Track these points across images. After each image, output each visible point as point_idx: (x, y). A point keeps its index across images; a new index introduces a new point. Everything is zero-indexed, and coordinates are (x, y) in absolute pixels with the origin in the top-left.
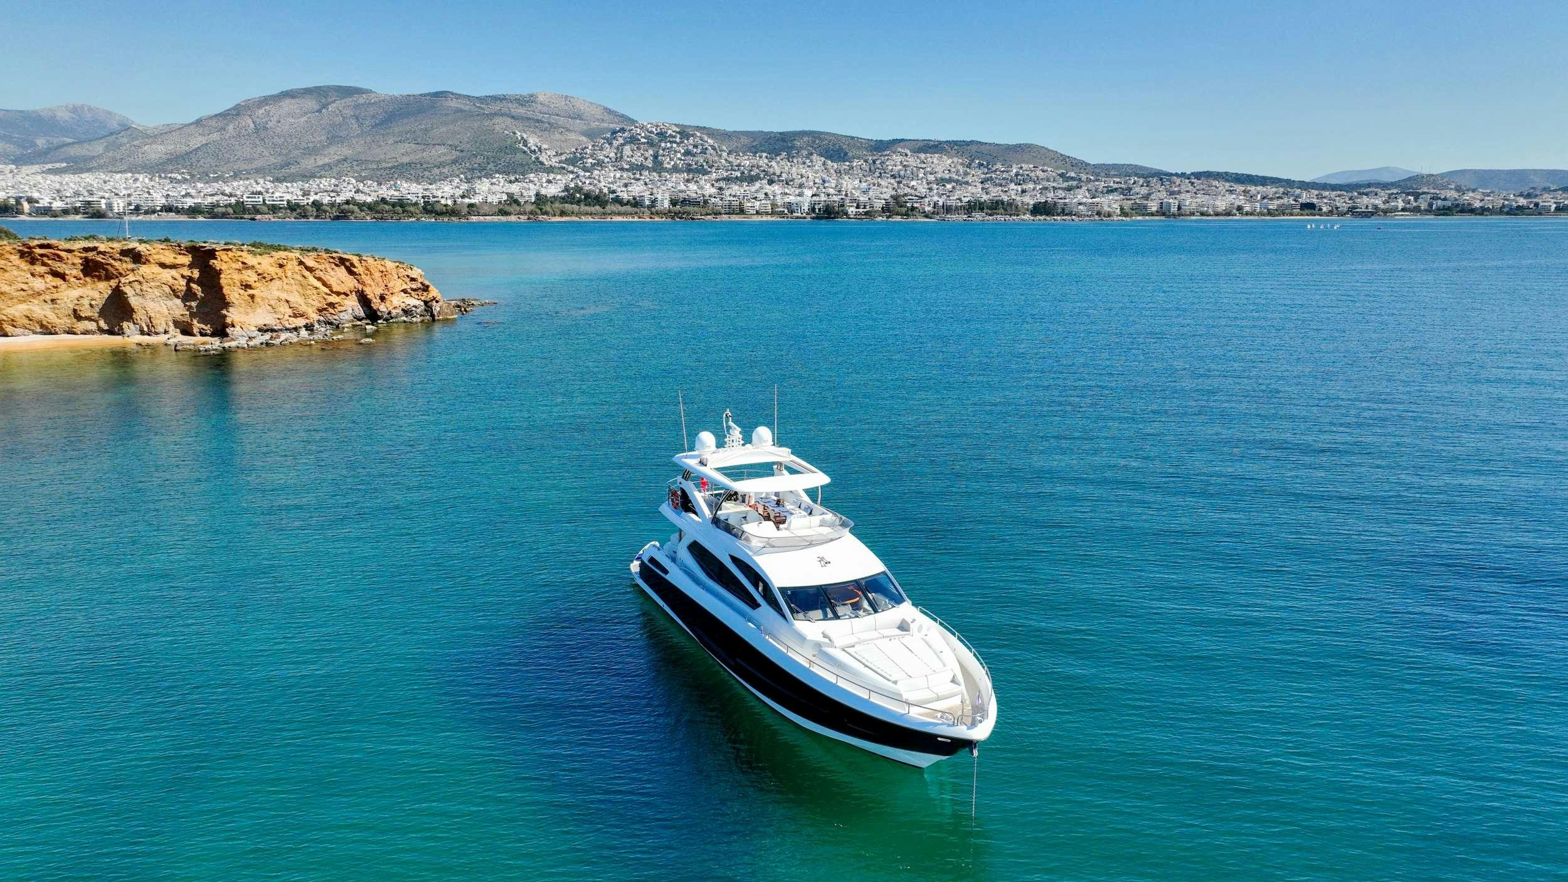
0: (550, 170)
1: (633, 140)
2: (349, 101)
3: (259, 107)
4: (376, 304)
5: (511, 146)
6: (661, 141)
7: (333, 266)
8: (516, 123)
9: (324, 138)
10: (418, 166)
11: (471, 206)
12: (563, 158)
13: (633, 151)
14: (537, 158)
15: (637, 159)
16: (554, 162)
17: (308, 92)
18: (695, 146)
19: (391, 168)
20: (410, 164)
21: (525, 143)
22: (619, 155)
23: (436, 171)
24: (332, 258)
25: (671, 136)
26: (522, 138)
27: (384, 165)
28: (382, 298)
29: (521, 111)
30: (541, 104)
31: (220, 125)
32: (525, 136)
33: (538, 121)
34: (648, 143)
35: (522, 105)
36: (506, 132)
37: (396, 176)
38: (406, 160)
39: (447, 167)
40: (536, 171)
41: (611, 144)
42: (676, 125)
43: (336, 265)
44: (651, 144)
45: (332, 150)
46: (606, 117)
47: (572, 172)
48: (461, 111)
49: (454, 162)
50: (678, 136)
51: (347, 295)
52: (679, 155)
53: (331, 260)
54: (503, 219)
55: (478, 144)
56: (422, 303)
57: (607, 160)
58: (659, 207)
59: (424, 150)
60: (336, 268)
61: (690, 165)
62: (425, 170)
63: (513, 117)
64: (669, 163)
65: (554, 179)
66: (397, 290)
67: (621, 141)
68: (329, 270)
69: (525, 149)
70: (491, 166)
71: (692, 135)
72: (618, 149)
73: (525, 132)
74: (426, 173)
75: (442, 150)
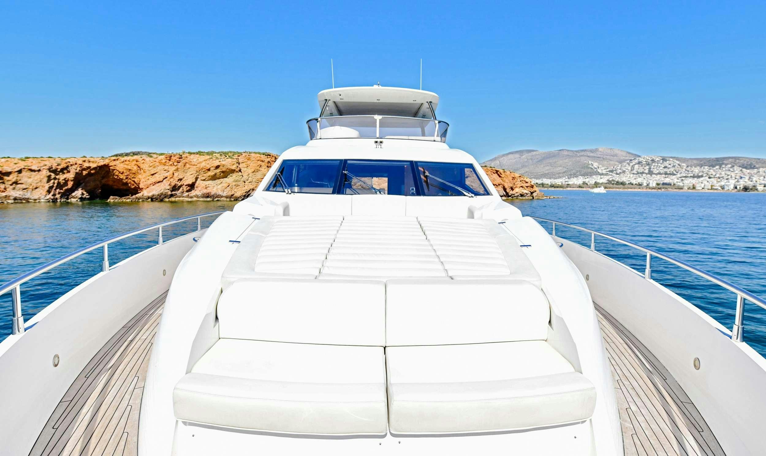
0: (602, 174)
1: (639, 163)
2: (530, 154)
3: (502, 157)
4: (508, 190)
5: (587, 166)
6: (652, 163)
7: (492, 173)
8: (590, 158)
9: (520, 166)
10: (551, 174)
11: (568, 184)
12: (608, 170)
13: (639, 167)
14: (597, 170)
15: (641, 170)
16: (604, 172)
17: (517, 152)
18: (670, 164)
19: (541, 175)
20: (548, 173)
21: (592, 165)
22: (632, 168)
23: (557, 175)
25: (658, 161)
26: (591, 163)
27: (539, 174)
28: (512, 189)
29: (592, 154)
30: (600, 152)
31: (490, 163)
32: (592, 162)
33: (598, 157)
34: (646, 164)
35: (593, 152)
36: (585, 162)
37: (543, 177)
38: (547, 172)
39: (561, 174)
40: (596, 175)
41: (629, 164)
42: (660, 157)
43: (494, 173)
44: (648, 164)
45: (522, 170)
46: (628, 155)
47: (611, 175)
48: (569, 155)
49: (564, 172)
50: (662, 161)
51: (497, 186)
52: (661, 168)
53: (492, 171)
54: (580, 189)
55: (574, 166)
56: (530, 193)
57: (627, 170)
58: (651, 186)
59: (553, 169)
60: (493, 174)
61: (666, 172)
62: (553, 175)
63: (589, 157)
64: (656, 171)
65: (603, 177)
66: (519, 186)
67: (634, 163)
68: (491, 175)
69: (592, 167)
70: (578, 173)
71: (669, 160)
72: (632, 166)
73: (593, 161)
74: (553, 176)
75: (560, 168)
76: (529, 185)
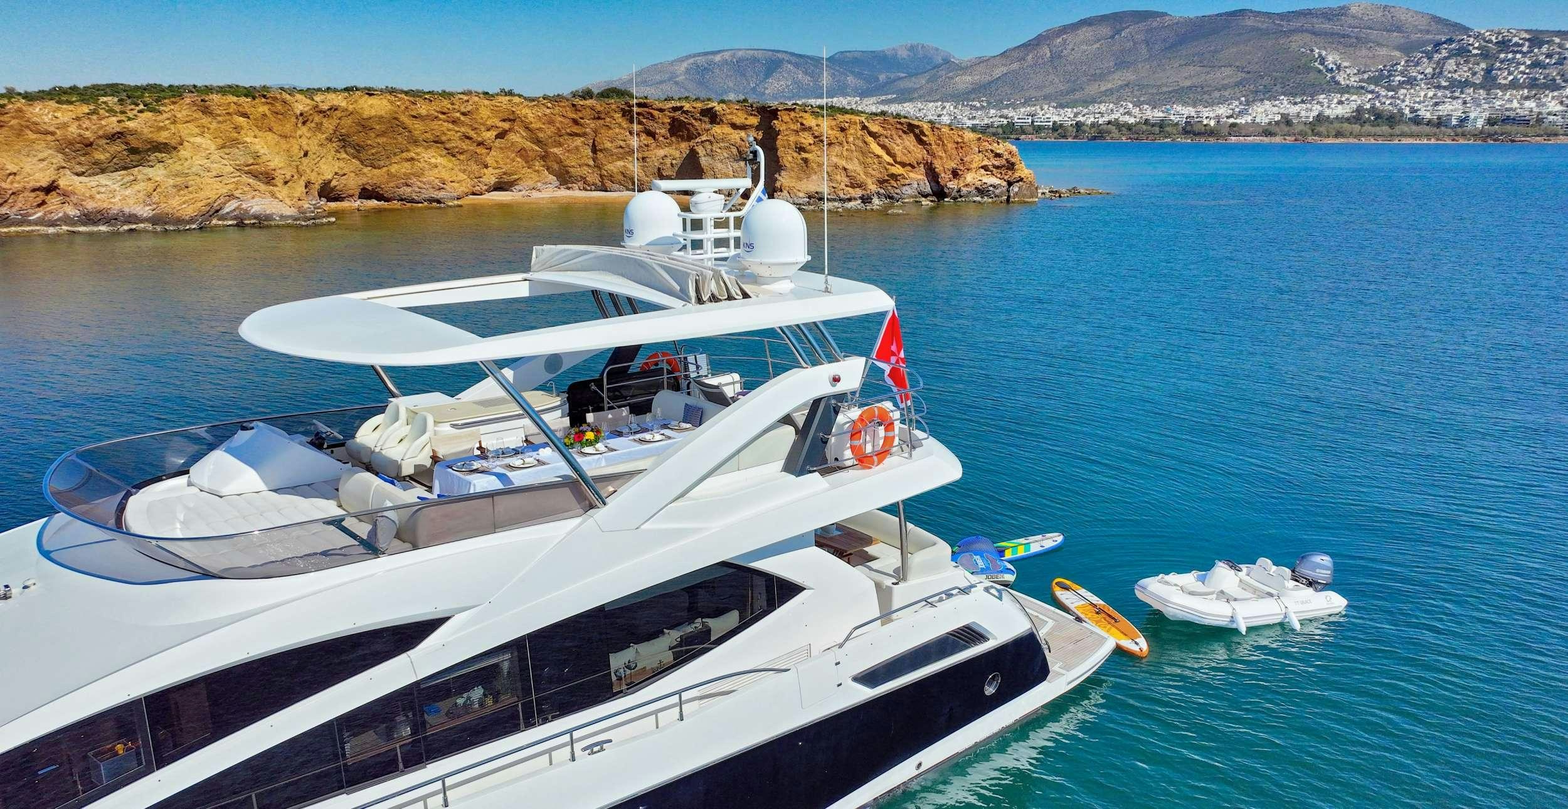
0: (1347, 90)
1: (1462, 52)
2: (1142, 25)
3: (1058, 36)
4: (945, 178)
5: (1305, 65)
6: (1500, 52)
7: (901, 133)
8: (1317, 39)
9: (1112, 64)
10: (1199, 89)
11: (1233, 125)
12: (1366, 76)
13: (1458, 65)
14: (1333, 78)
15: (1463, 74)
16: (1353, 81)
17: (1103, 19)
18: (1549, 56)
19: (1170, 92)
20: (1190, 88)
21: (1322, 60)
22: (1437, 70)
23: (1217, 94)
24: (900, 123)
25: (1517, 44)
26: (1320, 55)
27: (1165, 89)
28: (955, 174)
29: (1327, 26)
30: (1353, 17)
32: (1324, 53)
33: (1344, 36)
34: (1481, 54)
35: (1329, 19)
36: (1303, 50)
37: (1174, 99)
38: (1188, 83)
39: (1229, 90)
40: (1329, 91)
41: (1430, 58)
42: (1526, 31)
43: (904, 132)
44: (1485, 55)
45: (1116, 76)
46: (1434, 26)
47: (1372, 92)
48: (1258, 29)
49: (1237, 84)
50: (1527, 44)
51: (913, 167)
52: (1522, 68)
53: (899, 126)
54: (1266, 140)
55: (1268, 64)
56: (1005, 184)
57: (1420, 77)
58: (1469, 127)
59: (1208, 73)
60: (904, 136)
61: (1536, 79)
62: (1205, 93)
63: (1314, 33)
64: (1505, 78)
65: (1347, 99)
66: (974, 165)
67: (1444, 53)
68: (895, 137)
69: (1321, 67)
70: (1278, 87)
71: (1548, 42)
72: (1438, 63)
73: (1325, 49)
74: (1206, 97)
75: (1228, 71)
76: (1004, 162)
